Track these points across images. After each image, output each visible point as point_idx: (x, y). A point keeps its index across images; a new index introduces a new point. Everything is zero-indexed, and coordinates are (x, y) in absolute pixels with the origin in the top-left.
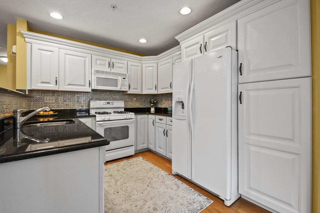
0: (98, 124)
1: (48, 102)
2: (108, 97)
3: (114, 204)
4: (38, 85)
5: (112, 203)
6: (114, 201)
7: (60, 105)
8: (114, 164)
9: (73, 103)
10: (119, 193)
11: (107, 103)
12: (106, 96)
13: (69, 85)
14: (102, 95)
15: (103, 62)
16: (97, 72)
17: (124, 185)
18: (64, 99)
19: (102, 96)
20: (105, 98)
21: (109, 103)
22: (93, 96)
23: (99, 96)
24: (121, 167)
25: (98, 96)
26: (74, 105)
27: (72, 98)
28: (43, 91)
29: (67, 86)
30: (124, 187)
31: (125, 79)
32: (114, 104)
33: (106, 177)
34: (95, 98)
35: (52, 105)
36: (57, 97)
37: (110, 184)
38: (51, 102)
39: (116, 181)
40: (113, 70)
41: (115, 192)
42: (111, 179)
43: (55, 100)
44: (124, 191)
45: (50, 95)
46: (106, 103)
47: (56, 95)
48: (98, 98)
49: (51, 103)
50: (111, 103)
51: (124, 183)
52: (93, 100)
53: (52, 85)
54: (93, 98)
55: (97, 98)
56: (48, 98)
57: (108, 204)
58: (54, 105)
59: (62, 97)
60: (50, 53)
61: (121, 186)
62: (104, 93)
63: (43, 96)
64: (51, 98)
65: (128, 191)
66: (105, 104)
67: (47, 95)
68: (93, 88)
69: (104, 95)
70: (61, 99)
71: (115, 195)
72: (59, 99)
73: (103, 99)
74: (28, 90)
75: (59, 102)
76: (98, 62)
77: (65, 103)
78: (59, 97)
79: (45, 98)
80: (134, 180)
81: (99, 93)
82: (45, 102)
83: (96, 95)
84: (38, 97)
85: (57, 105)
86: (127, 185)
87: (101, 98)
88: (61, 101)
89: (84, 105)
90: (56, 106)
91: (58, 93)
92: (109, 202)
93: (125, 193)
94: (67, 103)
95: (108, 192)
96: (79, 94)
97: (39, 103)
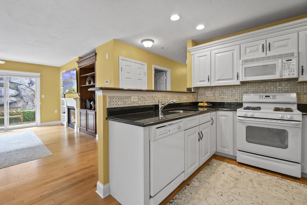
0: (238, 119)
1: (208, 95)
2: (270, 88)
3: (206, 200)
4: (198, 83)
5: (206, 198)
6: (209, 198)
7: (217, 99)
8: (256, 172)
9: (227, 96)
10: (221, 196)
11: (266, 96)
12: (267, 88)
13: (218, 80)
14: (260, 86)
15: (255, 48)
16: (246, 61)
17: (237, 196)
18: (220, 93)
19: (261, 88)
20: (264, 90)
21: (269, 96)
22: (248, 89)
23: (256, 88)
24: (260, 179)
25: (254, 88)
26: (228, 98)
27: (226, 92)
28: (205, 88)
29: (216, 81)
30: (233, 196)
31: (291, 60)
32: (277, 97)
33: (231, 177)
34: (251, 90)
35: (211, 98)
36: (214, 91)
37: (225, 185)
38: (210, 95)
39: (235, 187)
40: (269, 54)
41: (220, 193)
42: (233, 182)
43: (213, 94)
44: (228, 199)
45: (209, 90)
46: (264, 97)
47: (214, 90)
48: (255, 90)
49: (210, 97)
50: (271, 97)
51: (239, 194)
52: (249, 93)
53: (206, 83)
54: (248, 90)
55: (253, 90)
56: (208, 93)
57: (203, 195)
58: (213, 98)
59: (218, 92)
60: (204, 57)
61: (232, 194)
62: (263, 84)
63: (205, 91)
64: (210, 92)
65: (231, 203)
66: (262, 98)
67: (208, 90)
68: (241, 80)
69: (263, 86)
70: (217, 93)
71: (217, 194)
72: (216, 94)
73: (262, 91)
74: (193, 88)
75: (216, 95)
76: (248, 50)
77: (221, 96)
78: (216, 92)
79: (206, 93)
80: (253, 201)
81: (256, 85)
82: (207, 96)
83: (252, 88)
84: (202, 92)
85: (215, 98)
86: (240, 198)
87: (259, 90)
88: (217, 94)
89: (238, 99)
90: (214, 100)
91: (215, 88)
92: (205, 195)
93: (227, 201)
94: (222, 96)
95: (215, 188)
96: (233, 87)
97: (203, 96)
